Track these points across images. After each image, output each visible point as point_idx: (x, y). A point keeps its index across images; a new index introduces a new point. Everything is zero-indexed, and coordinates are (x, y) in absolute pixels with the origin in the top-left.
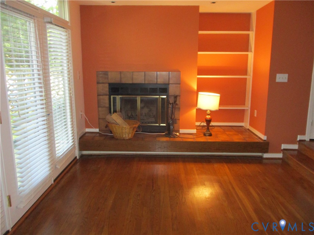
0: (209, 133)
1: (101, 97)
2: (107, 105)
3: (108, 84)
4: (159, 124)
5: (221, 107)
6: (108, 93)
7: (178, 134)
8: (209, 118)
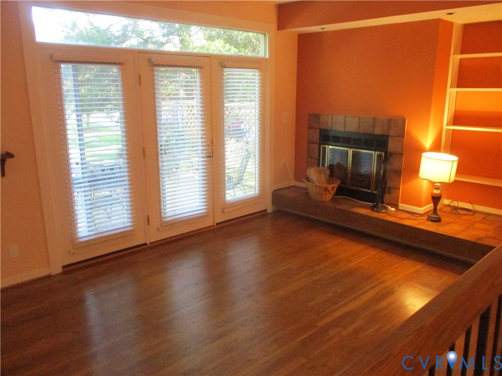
0: (436, 216)
1: (311, 145)
2: (317, 157)
3: (319, 131)
4: (372, 191)
5: (458, 177)
6: (318, 141)
7: (393, 209)
8: (437, 194)
